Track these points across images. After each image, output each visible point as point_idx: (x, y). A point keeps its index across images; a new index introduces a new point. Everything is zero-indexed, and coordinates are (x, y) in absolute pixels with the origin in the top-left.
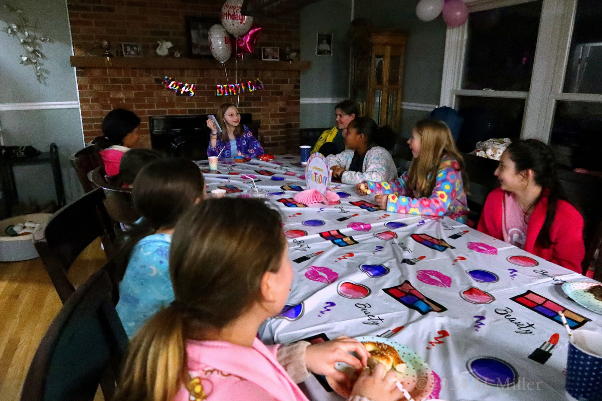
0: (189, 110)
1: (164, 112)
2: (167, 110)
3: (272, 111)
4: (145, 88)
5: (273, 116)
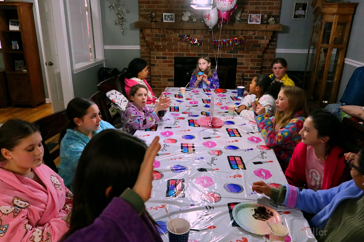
0: (198, 54)
2: (185, 53)
3: (252, 57)
4: (173, 40)
5: (252, 61)
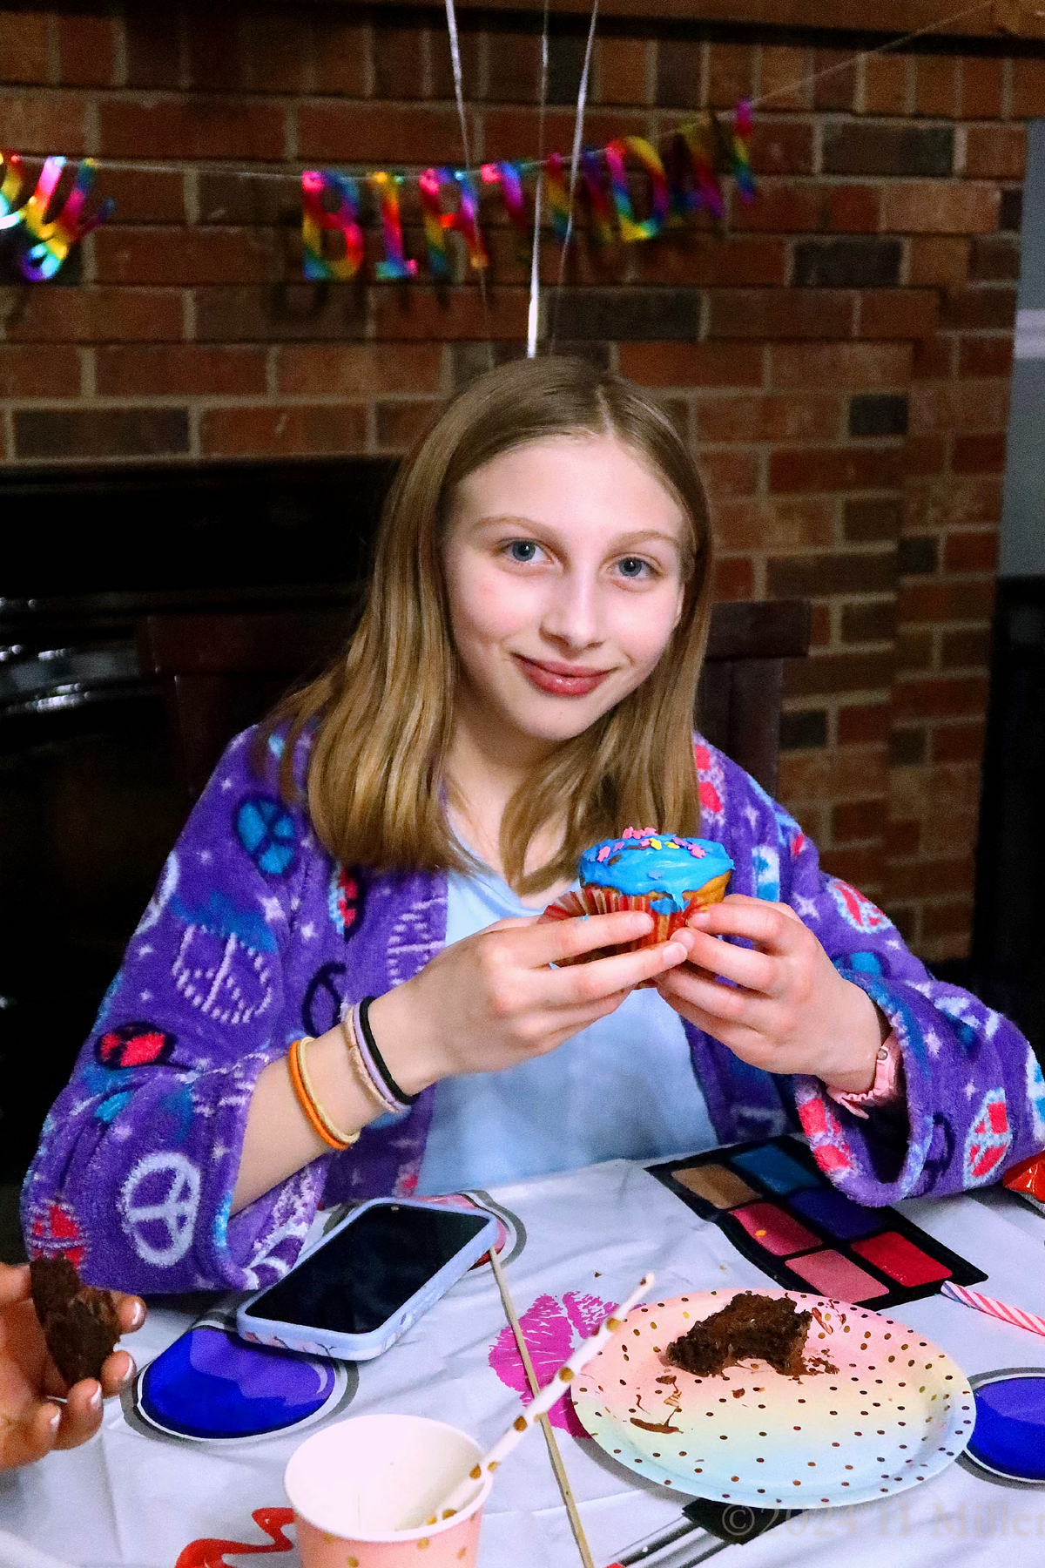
0: (19, 416)
3: (792, 426)
5: (788, 473)
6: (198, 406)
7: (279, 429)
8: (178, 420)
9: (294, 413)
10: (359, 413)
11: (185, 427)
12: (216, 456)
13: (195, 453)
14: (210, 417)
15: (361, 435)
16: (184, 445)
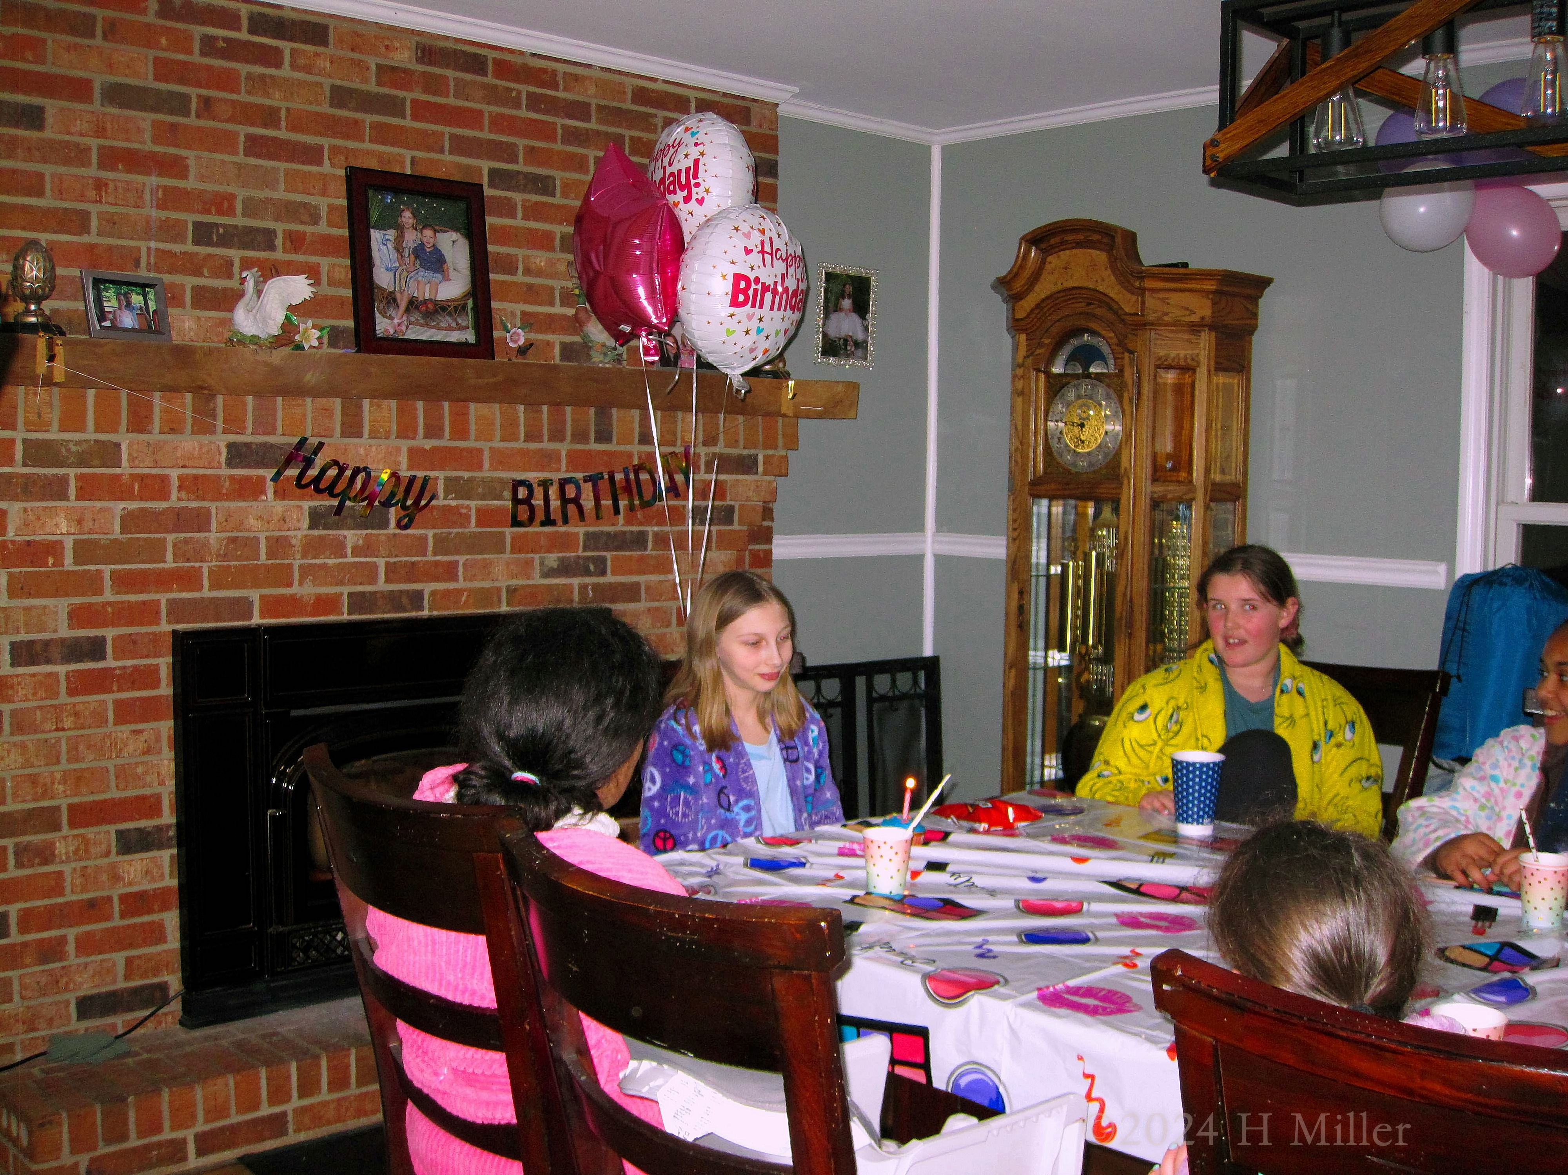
0: (350, 595)
1: (243, 607)
2: (254, 595)
4: (180, 488)
6: (428, 588)
7: (464, 598)
8: (419, 594)
9: (470, 590)
10: (499, 589)
11: (422, 599)
12: (435, 613)
13: (425, 613)
14: (433, 593)
15: (500, 601)
16: (421, 608)
